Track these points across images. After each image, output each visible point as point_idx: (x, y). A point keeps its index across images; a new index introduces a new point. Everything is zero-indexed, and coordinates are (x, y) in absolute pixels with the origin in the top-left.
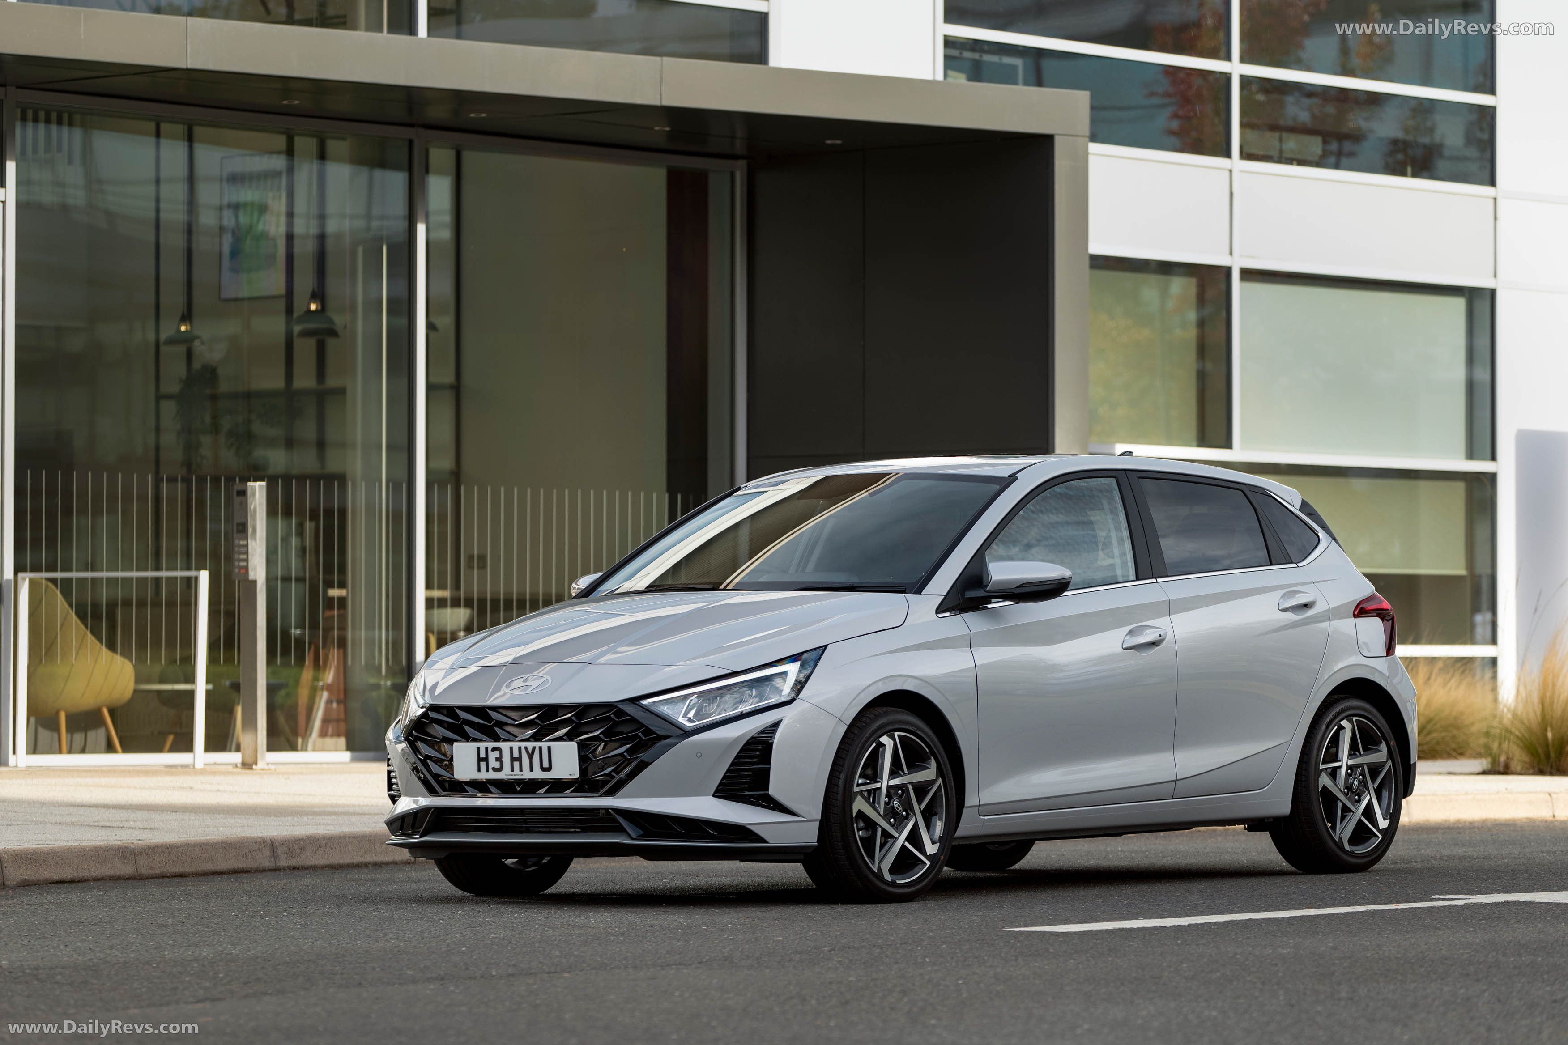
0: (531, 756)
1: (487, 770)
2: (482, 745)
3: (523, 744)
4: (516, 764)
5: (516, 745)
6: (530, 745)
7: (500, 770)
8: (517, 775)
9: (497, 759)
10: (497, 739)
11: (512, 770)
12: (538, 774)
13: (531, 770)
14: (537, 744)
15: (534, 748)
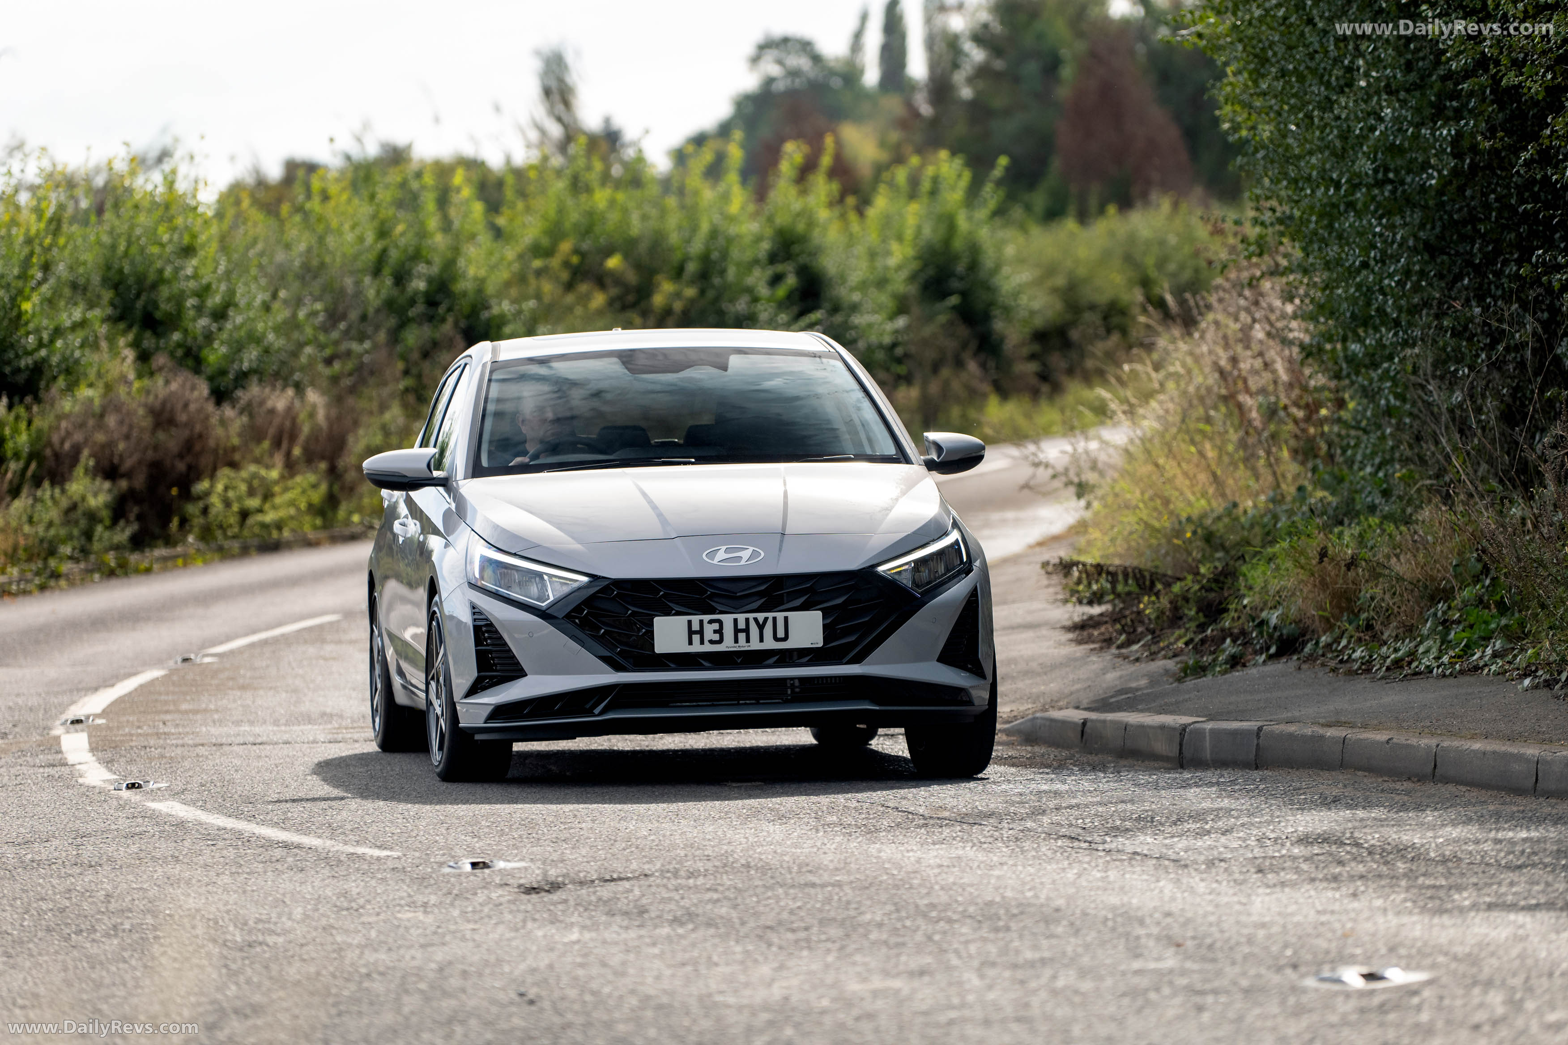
0: (761, 627)
1: (702, 642)
2: (695, 619)
3: (751, 616)
4: (742, 636)
5: (741, 618)
6: (761, 616)
7: (720, 641)
8: (742, 645)
9: (715, 632)
10: (712, 611)
11: (736, 641)
12: (769, 644)
13: (761, 640)
14: (770, 615)
15: (766, 619)
